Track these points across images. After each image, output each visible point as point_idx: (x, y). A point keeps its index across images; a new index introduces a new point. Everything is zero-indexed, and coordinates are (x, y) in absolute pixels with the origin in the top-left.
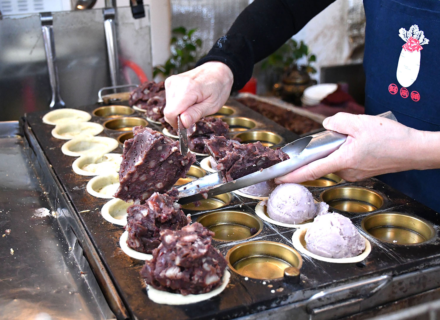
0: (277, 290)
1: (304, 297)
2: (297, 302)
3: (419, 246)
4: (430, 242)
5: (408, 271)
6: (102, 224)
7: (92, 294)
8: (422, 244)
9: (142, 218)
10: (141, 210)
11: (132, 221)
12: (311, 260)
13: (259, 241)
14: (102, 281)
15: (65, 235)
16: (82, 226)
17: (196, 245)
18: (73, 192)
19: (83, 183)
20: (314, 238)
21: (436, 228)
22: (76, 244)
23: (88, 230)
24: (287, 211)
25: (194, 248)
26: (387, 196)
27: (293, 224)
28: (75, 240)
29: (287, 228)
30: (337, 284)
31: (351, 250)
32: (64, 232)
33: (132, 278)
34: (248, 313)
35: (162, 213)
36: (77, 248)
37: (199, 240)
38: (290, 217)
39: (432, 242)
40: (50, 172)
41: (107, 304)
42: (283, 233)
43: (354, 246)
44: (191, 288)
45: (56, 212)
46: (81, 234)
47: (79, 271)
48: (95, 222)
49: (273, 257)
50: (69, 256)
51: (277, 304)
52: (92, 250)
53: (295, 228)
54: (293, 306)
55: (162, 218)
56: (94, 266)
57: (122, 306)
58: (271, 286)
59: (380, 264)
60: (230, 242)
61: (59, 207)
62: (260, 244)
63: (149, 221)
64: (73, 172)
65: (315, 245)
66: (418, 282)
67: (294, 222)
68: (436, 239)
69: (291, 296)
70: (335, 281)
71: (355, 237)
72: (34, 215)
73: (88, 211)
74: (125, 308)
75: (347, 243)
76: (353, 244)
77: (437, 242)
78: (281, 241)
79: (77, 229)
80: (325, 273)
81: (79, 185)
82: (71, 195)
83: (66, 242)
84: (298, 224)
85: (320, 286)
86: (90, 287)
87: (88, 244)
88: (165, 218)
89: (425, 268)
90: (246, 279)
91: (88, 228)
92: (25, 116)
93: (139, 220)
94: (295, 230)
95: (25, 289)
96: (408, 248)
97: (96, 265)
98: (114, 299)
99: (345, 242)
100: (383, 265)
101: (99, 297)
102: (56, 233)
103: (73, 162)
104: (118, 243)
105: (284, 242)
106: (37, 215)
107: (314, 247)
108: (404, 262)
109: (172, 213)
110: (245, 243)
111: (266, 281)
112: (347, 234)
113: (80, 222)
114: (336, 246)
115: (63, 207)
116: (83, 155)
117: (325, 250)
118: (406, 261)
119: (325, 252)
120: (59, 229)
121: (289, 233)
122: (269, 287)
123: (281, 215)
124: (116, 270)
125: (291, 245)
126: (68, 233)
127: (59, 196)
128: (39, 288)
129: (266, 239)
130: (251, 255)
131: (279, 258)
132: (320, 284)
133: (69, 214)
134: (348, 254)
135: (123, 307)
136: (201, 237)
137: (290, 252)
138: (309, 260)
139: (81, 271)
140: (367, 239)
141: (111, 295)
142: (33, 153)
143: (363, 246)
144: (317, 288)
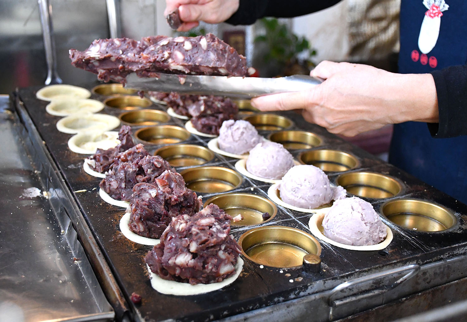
0: (296, 279)
1: (324, 288)
2: (317, 293)
3: (443, 234)
4: (453, 230)
5: (433, 260)
6: (100, 206)
7: (86, 283)
8: (445, 232)
9: (149, 199)
10: (149, 189)
11: (138, 201)
12: (330, 247)
13: (273, 226)
14: (99, 268)
15: (57, 218)
16: (77, 207)
17: (214, 229)
18: (68, 171)
19: (80, 161)
20: (333, 224)
21: (458, 216)
22: (69, 227)
23: (84, 211)
24: (302, 195)
25: (213, 233)
26: (404, 182)
27: (309, 209)
28: (68, 222)
29: (302, 213)
30: (360, 273)
31: (372, 238)
32: (57, 214)
33: (133, 265)
34: (264, 305)
35: (173, 194)
36: (71, 232)
37: (216, 223)
38: (306, 201)
39: (455, 230)
40: (42, 149)
41: (103, 294)
42: (299, 219)
43: (376, 232)
44: (203, 277)
45: (48, 192)
46: (76, 215)
47: (73, 257)
48: (92, 203)
49: (288, 244)
50: (61, 240)
51: (296, 295)
52: (88, 233)
53: (311, 213)
54: (313, 297)
55: (173, 200)
56: (89, 251)
57: (121, 296)
58: (289, 275)
59: (404, 252)
60: (242, 227)
61: (52, 187)
62: (274, 229)
63: (157, 202)
64: (68, 150)
65: (334, 231)
66: (442, 273)
67: (310, 207)
68: (458, 227)
69: (311, 286)
70: (357, 270)
71: (376, 223)
72: (22, 195)
73: (84, 190)
74: (124, 300)
75: (369, 229)
76: (375, 230)
77: (460, 230)
78: (297, 226)
79: (71, 211)
80: (346, 262)
81: (75, 163)
82: (66, 174)
83: (58, 224)
84: (314, 209)
85: (342, 275)
86: (85, 276)
87: (84, 226)
88: (176, 200)
89: (449, 257)
90: (262, 267)
91: (84, 209)
92: (17, 90)
93: (146, 200)
94: (311, 215)
95: (7, 277)
96: (431, 236)
97: (92, 250)
98: (112, 289)
99: (367, 229)
100: (407, 253)
101: (94, 287)
102: (47, 214)
103: (69, 139)
104: (118, 226)
105: (301, 228)
106: (26, 195)
107: (333, 233)
108: (429, 251)
109: (184, 195)
110: (259, 228)
111: (283, 269)
112: (369, 220)
113: (75, 203)
114: (357, 232)
115: (56, 187)
116: (80, 133)
117: (345, 236)
118: (431, 249)
119: (345, 239)
120: (50, 210)
121: (305, 218)
122: (286, 276)
123: (296, 199)
124: (115, 255)
125: (308, 231)
126: (61, 215)
127: (52, 175)
128: (23, 276)
129: (281, 224)
130: (264, 241)
131: (295, 245)
132: (342, 274)
133: (62, 194)
134: (369, 241)
135: (122, 298)
136: (218, 220)
137: (307, 239)
138: (329, 248)
139: (75, 257)
140: (388, 225)
141: (109, 283)
142: (24, 129)
143: (385, 233)
144: (339, 278)
